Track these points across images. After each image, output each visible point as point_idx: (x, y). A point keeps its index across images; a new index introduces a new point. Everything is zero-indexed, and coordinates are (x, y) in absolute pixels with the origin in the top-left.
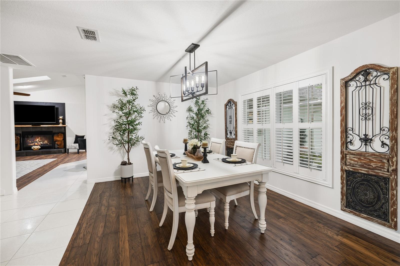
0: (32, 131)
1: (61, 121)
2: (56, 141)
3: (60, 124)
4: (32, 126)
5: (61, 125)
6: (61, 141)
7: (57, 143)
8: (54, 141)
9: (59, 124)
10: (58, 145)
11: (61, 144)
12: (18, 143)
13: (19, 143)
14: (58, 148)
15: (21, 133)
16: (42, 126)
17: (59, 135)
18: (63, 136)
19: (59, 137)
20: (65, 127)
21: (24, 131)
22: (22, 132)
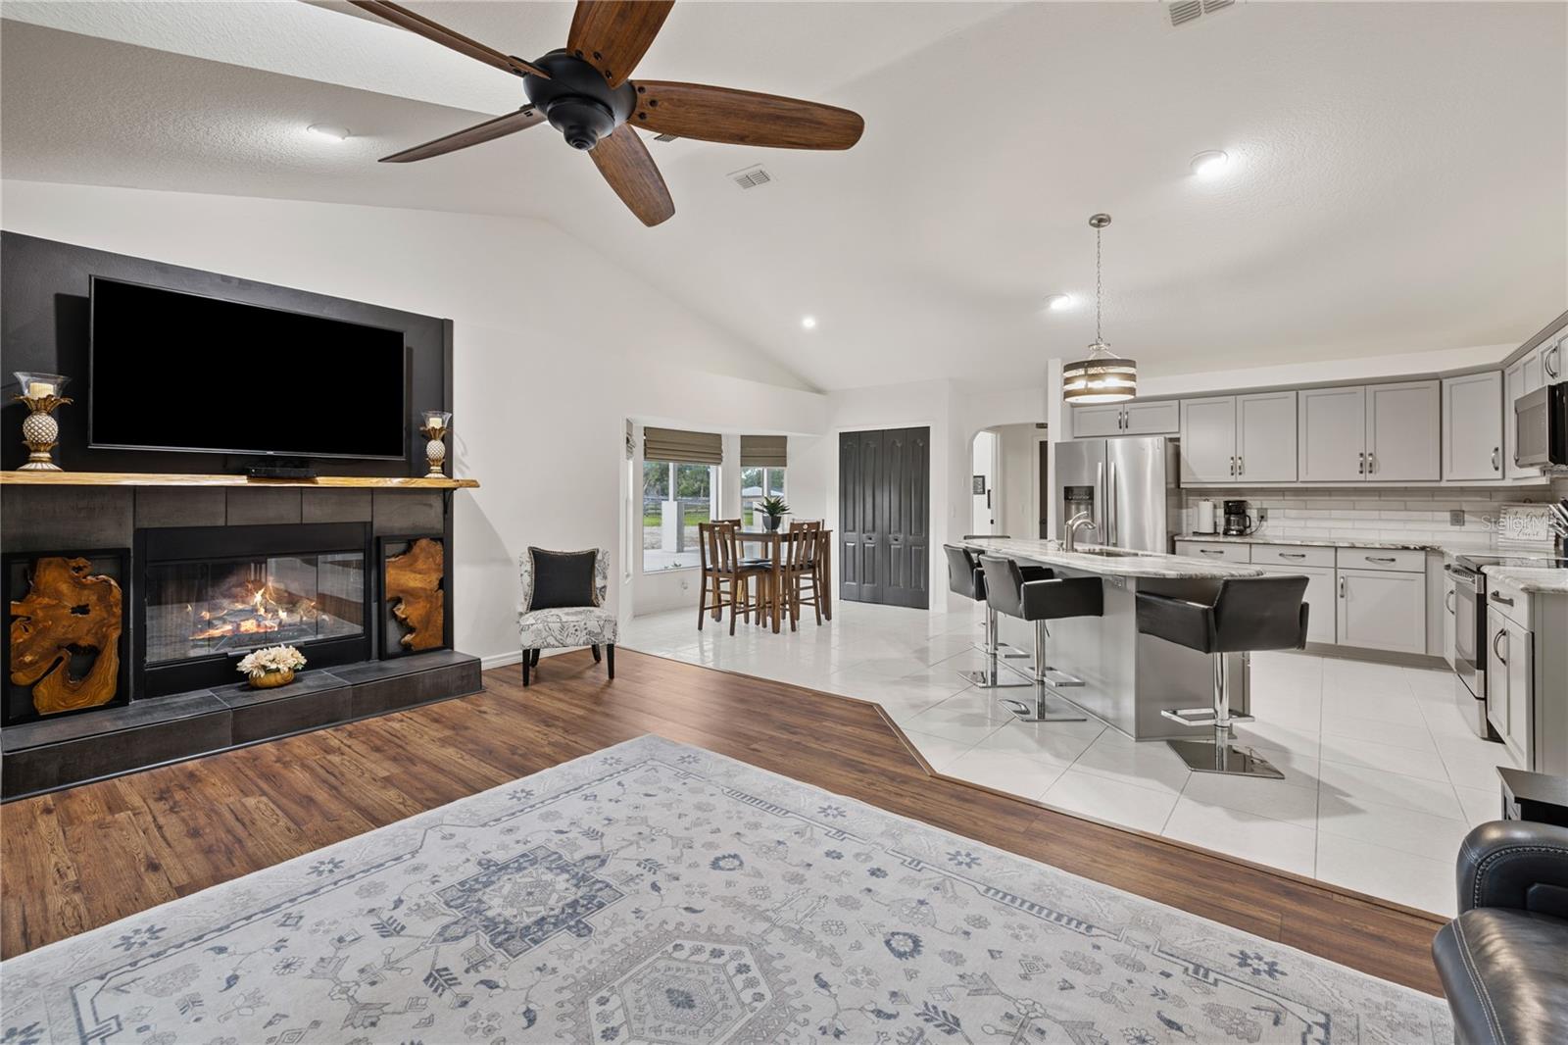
0: (221, 522)
1: (435, 448)
2: (398, 601)
3: (430, 472)
4: (251, 478)
5: (434, 479)
6: (429, 598)
7: (401, 611)
8: (388, 596)
9: (422, 470)
10: (411, 630)
11: (427, 621)
12: (105, 637)
13: (115, 635)
14: (407, 650)
15: (130, 543)
16: (323, 481)
17: (416, 550)
18: (439, 559)
19: (420, 565)
20: (446, 495)
21: (157, 525)
22: (140, 534)
